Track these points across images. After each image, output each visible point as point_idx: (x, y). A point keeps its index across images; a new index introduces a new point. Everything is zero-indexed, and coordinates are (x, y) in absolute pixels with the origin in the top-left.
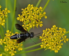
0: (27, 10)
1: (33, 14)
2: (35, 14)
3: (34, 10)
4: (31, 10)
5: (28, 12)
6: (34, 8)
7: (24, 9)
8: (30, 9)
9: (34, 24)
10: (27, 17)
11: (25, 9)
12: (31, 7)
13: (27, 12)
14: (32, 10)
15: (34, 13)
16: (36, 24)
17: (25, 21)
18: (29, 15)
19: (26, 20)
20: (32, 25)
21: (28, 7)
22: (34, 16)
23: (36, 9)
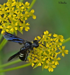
0: (6, 6)
1: (16, 12)
2: (18, 12)
3: (17, 6)
4: (12, 6)
5: (8, 9)
6: (17, 3)
7: (2, 4)
8: (11, 5)
9: (16, 26)
10: (7, 17)
11: (4, 4)
12: (13, 2)
13: (6, 9)
14: (13, 7)
15: (17, 11)
16: (20, 27)
17: (3, 22)
18: (9, 13)
19: (5, 20)
20: (14, 29)
21: (8, 3)
23: (20, 5)
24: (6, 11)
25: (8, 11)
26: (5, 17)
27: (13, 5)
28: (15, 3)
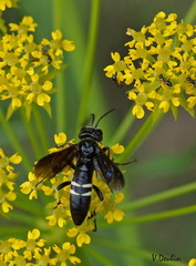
0: (148, 35)
1: (176, 54)
2: (182, 53)
3: (180, 35)
4: (167, 34)
5: (155, 45)
6: (180, 27)
7: (138, 30)
8: (162, 33)
10: (150, 66)
11: (144, 30)
12: (168, 24)
13: (148, 43)
14: (170, 37)
15: (180, 50)
16: (187, 96)
18: (155, 56)
19: (146, 76)
20: (170, 102)
21: (153, 25)
22: (178, 62)
23: (190, 34)
24: (148, 48)
25: (153, 50)
26: (144, 66)
27: (169, 31)
28: (174, 25)
